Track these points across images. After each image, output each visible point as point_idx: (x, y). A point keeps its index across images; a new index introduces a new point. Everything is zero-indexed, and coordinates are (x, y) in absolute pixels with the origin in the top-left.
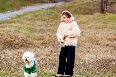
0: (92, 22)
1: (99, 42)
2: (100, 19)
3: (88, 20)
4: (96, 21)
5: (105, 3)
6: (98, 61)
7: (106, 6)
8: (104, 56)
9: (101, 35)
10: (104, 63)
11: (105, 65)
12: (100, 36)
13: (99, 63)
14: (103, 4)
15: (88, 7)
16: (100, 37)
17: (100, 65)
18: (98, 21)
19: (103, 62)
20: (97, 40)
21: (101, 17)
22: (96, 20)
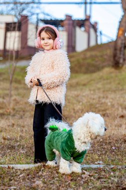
0: (97, 83)
1: (108, 112)
2: (112, 77)
3: (92, 80)
4: (105, 82)
5: (121, 50)
6: (101, 140)
7: (122, 56)
8: (113, 132)
9: (111, 100)
10: (112, 144)
11: (114, 148)
12: (110, 102)
13: (102, 145)
14: (118, 52)
15: (93, 62)
16: (109, 104)
17: (104, 148)
18: (109, 81)
19: (110, 143)
20: (103, 109)
21: (113, 75)
22: (104, 80)
